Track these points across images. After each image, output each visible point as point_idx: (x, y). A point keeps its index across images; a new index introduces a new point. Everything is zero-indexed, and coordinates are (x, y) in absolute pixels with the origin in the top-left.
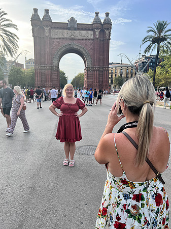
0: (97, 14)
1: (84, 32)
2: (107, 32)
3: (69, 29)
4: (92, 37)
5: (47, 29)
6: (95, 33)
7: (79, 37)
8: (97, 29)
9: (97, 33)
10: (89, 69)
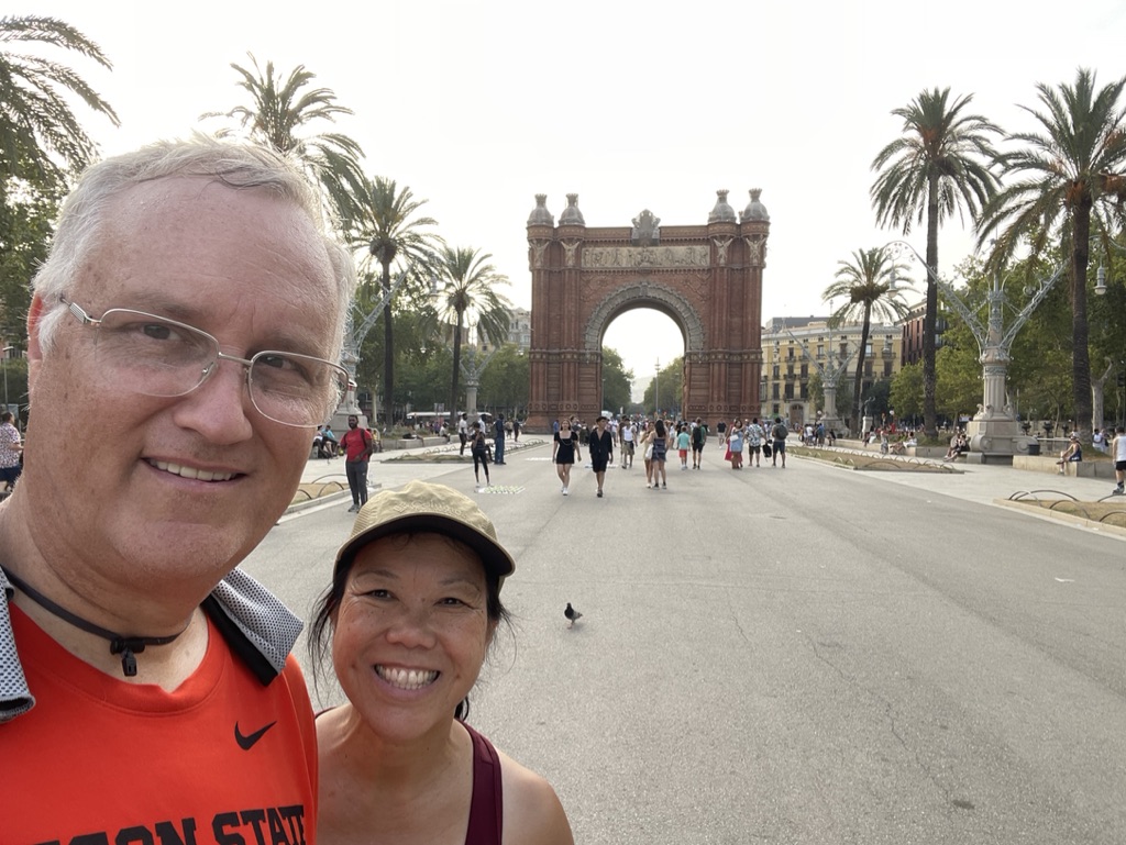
0: (722, 196)
1: (681, 250)
2: (754, 246)
3: (635, 243)
4: (706, 263)
5: (570, 249)
6: (714, 251)
7: (667, 265)
8: (723, 238)
9: (722, 252)
10: (695, 358)
